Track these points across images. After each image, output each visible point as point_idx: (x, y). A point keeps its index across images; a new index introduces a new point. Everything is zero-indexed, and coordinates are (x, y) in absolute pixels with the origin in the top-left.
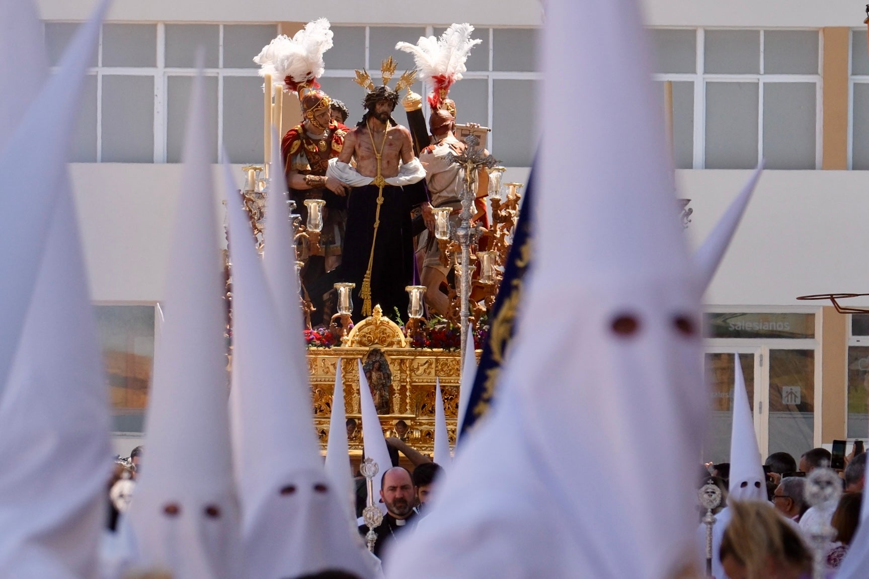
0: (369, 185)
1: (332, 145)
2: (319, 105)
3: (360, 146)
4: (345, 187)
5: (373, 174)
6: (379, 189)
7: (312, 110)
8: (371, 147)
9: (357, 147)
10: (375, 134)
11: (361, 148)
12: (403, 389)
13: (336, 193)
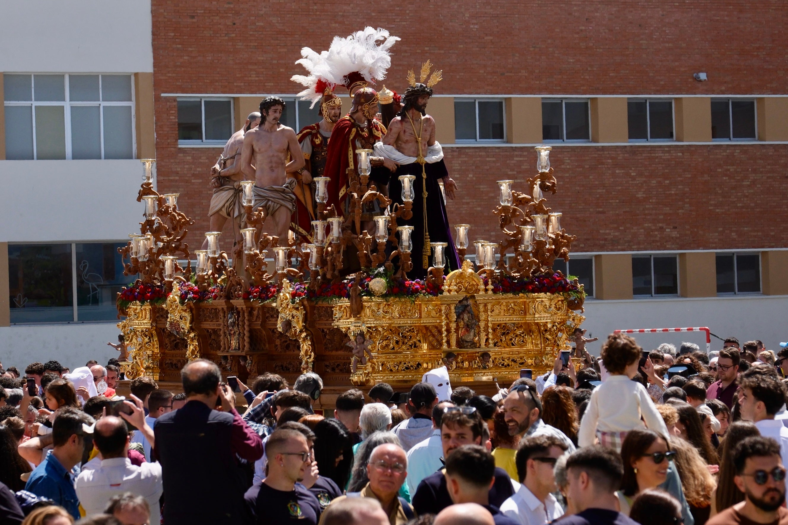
0: (413, 163)
1: (373, 132)
2: (375, 99)
3: (405, 132)
4: (397, 165)
5: (415, 155)
6: (422, 166)
7: (369, 104)
8: (413, 133)
9: (402, 133)
10: (415, 122)
11: (406, 134)
12: (487, 326)
13: (392, 170)
